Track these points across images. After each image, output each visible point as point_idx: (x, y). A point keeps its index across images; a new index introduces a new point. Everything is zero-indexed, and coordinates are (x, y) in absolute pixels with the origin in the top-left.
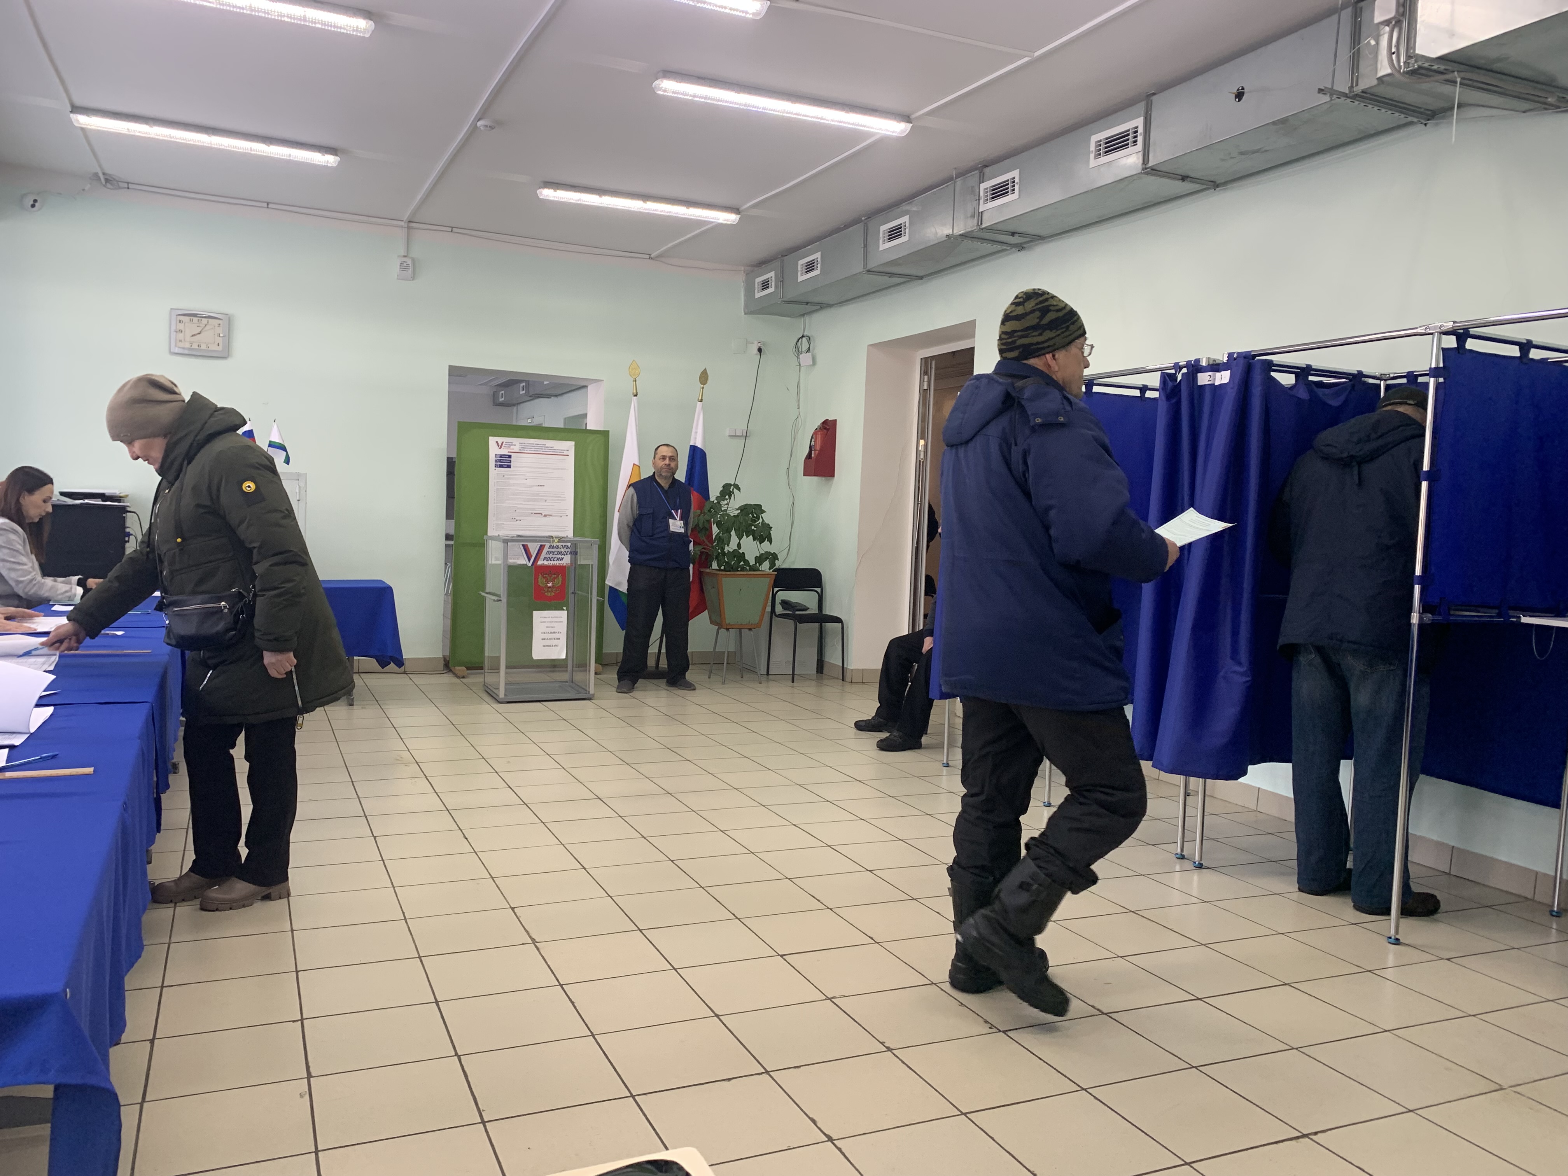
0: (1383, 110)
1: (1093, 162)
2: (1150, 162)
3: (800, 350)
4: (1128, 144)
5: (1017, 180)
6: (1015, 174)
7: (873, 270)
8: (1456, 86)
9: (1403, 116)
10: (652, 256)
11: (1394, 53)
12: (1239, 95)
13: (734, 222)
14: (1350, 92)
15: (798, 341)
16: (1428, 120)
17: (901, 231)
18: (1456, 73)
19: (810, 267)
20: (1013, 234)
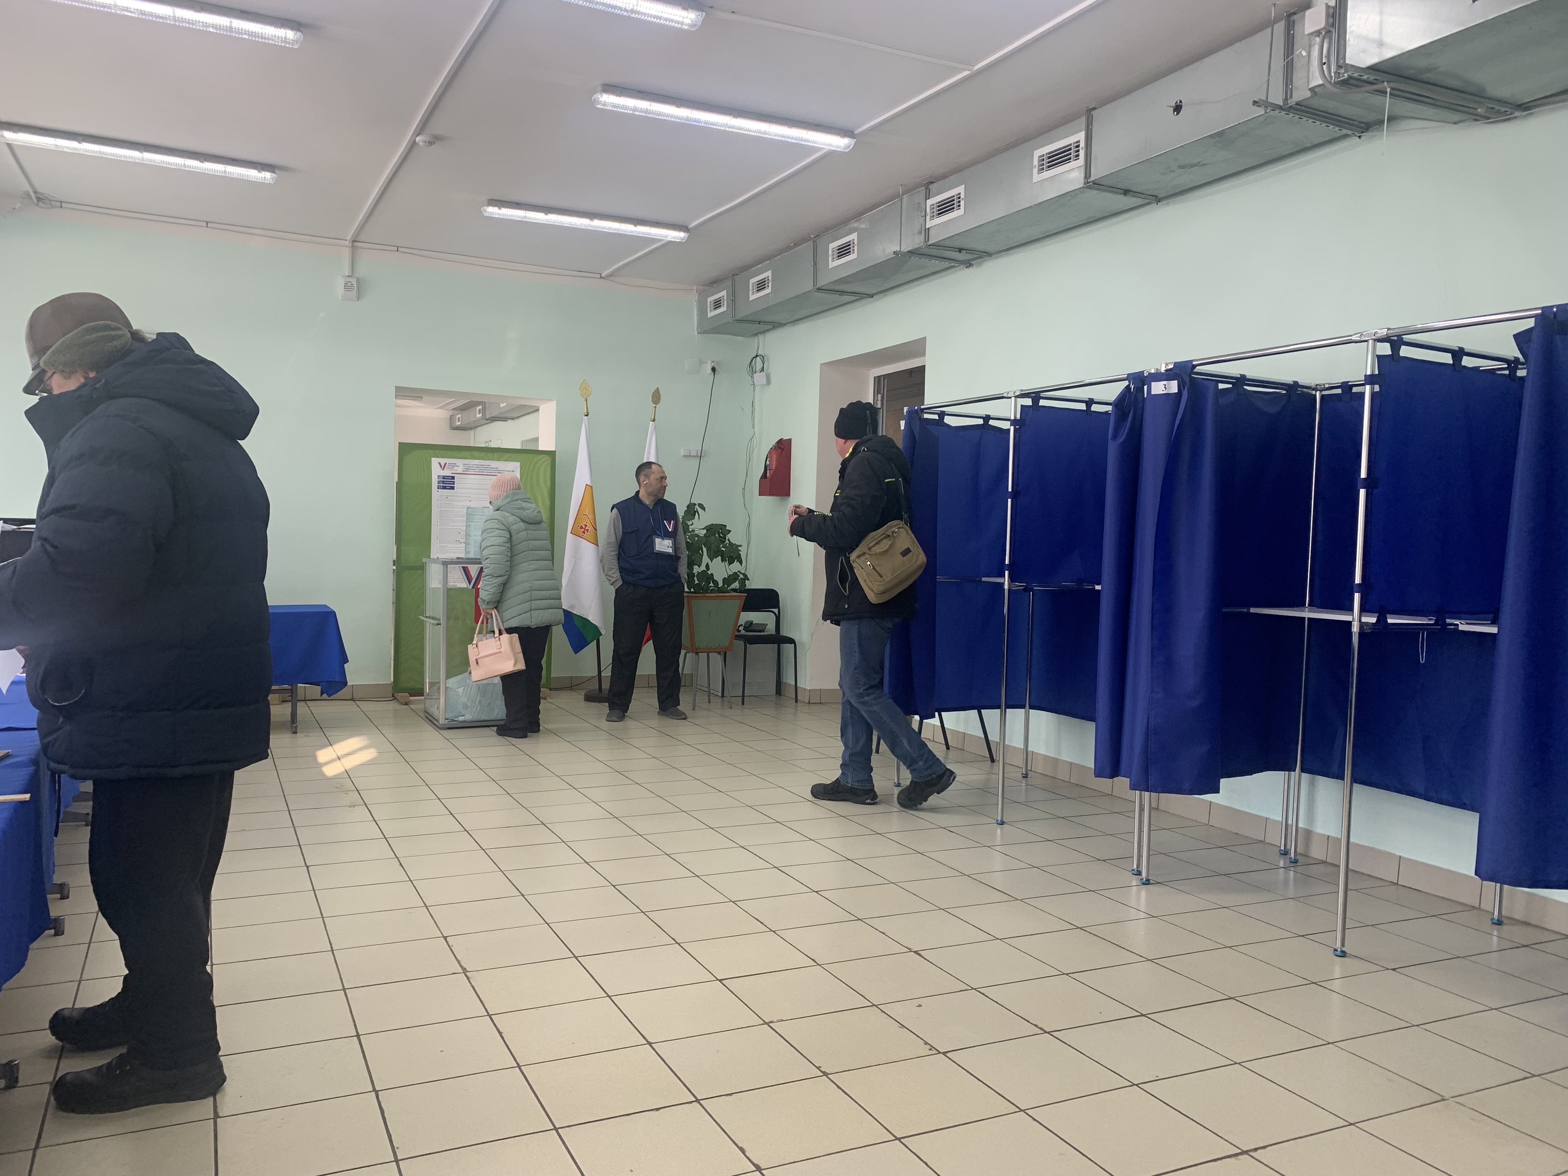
0: (1318, 123)
1: (1037, 177)
2: (1092, 176)
3: (754, 369)
4: (1070, 159)
5: (962, 196)
6: (961, 189)
7: (824, 288)
8: (1386, 97)
9: (1337, 129)
10: (603, 275)
11: (1325, 63)
12: (1178, 109)
13: (683, 240)
14: (1284, 104)
15: (752, 361)
16: (1362, 132)
17: (850, 248)
18: (1385, 83)
19: (761, 286)
20: (960, 250)
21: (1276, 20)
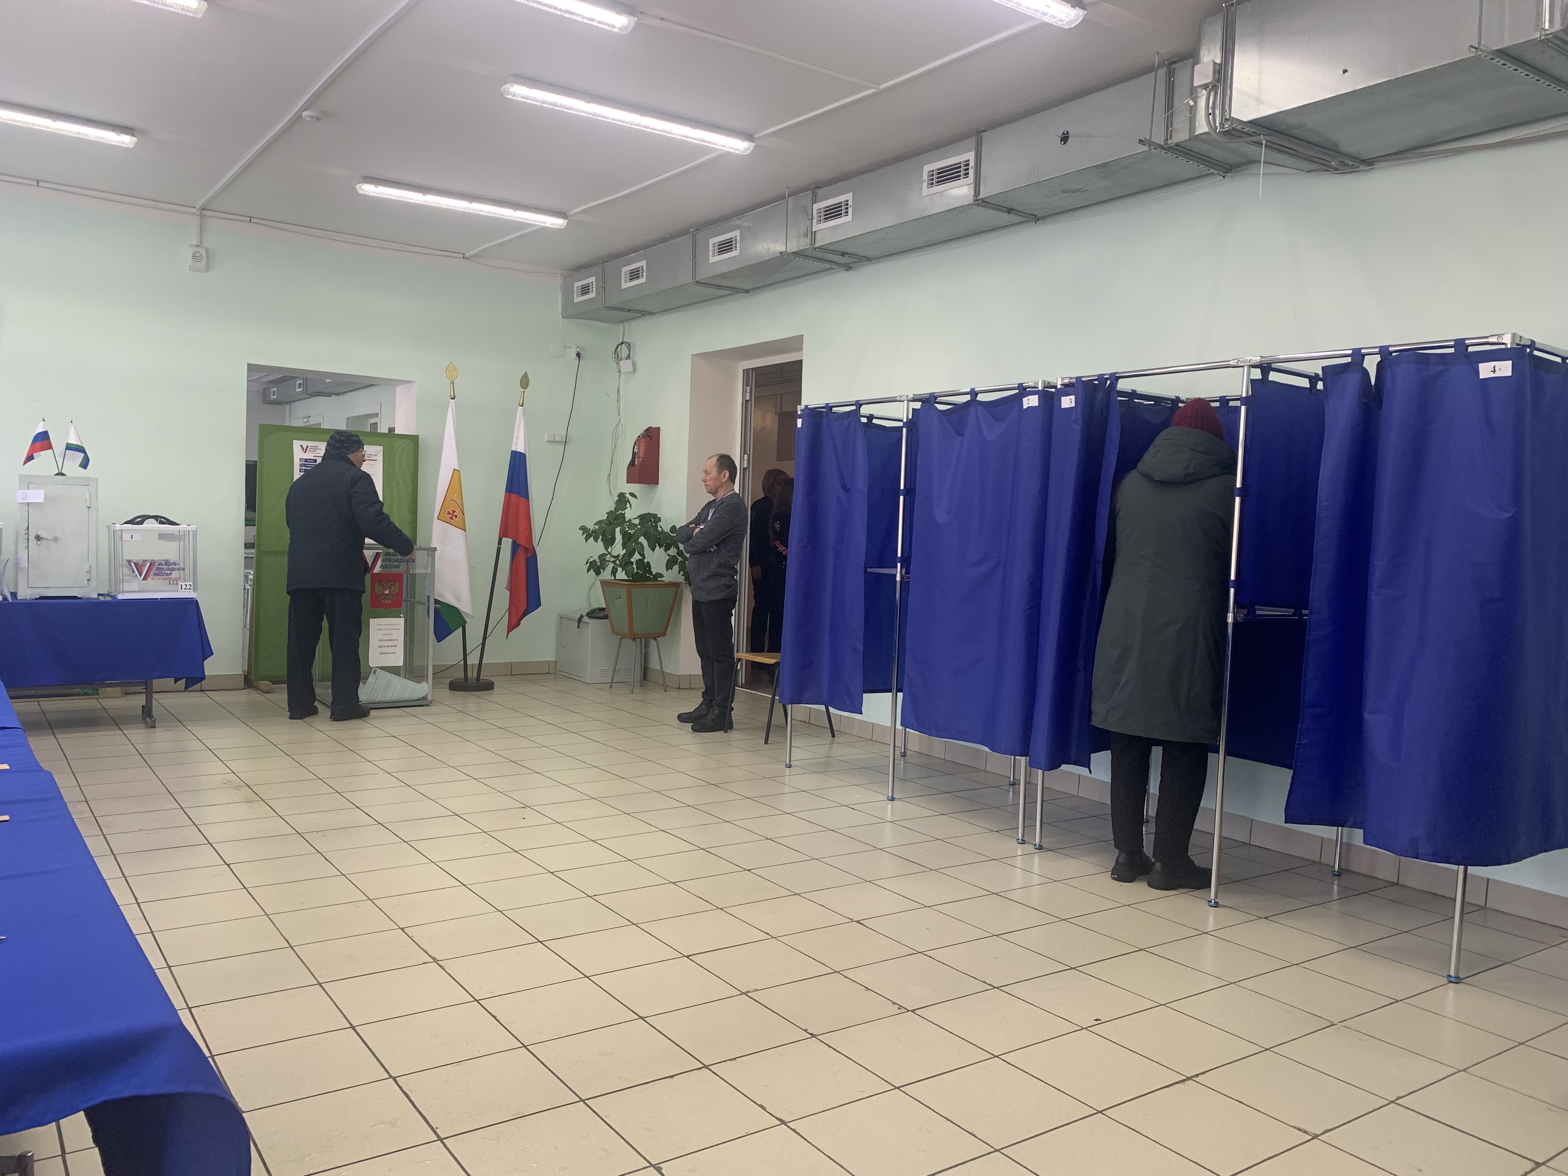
0: (1191, 162)
1: (926, 191)
2: (980, 194)
3: (620, 356)
4: (960, 176)
5: (850, 203)
6: (849, 196)
7: (700, 281)
8: (1262, 148)
9: (1206, 168)
10: (466, 256)
11: (1210, 114)
12: (1065, 139)
13: (562, 226)
14: (1166, 144)
15: (617, 348)
16: (1226, 173)
17: (732, 245)
18: (1262, 136)
19: (634, 275)
20: (843, 254)
21: (1160, 66)
